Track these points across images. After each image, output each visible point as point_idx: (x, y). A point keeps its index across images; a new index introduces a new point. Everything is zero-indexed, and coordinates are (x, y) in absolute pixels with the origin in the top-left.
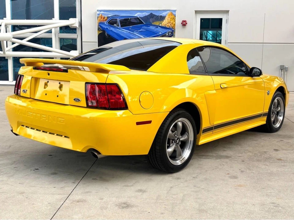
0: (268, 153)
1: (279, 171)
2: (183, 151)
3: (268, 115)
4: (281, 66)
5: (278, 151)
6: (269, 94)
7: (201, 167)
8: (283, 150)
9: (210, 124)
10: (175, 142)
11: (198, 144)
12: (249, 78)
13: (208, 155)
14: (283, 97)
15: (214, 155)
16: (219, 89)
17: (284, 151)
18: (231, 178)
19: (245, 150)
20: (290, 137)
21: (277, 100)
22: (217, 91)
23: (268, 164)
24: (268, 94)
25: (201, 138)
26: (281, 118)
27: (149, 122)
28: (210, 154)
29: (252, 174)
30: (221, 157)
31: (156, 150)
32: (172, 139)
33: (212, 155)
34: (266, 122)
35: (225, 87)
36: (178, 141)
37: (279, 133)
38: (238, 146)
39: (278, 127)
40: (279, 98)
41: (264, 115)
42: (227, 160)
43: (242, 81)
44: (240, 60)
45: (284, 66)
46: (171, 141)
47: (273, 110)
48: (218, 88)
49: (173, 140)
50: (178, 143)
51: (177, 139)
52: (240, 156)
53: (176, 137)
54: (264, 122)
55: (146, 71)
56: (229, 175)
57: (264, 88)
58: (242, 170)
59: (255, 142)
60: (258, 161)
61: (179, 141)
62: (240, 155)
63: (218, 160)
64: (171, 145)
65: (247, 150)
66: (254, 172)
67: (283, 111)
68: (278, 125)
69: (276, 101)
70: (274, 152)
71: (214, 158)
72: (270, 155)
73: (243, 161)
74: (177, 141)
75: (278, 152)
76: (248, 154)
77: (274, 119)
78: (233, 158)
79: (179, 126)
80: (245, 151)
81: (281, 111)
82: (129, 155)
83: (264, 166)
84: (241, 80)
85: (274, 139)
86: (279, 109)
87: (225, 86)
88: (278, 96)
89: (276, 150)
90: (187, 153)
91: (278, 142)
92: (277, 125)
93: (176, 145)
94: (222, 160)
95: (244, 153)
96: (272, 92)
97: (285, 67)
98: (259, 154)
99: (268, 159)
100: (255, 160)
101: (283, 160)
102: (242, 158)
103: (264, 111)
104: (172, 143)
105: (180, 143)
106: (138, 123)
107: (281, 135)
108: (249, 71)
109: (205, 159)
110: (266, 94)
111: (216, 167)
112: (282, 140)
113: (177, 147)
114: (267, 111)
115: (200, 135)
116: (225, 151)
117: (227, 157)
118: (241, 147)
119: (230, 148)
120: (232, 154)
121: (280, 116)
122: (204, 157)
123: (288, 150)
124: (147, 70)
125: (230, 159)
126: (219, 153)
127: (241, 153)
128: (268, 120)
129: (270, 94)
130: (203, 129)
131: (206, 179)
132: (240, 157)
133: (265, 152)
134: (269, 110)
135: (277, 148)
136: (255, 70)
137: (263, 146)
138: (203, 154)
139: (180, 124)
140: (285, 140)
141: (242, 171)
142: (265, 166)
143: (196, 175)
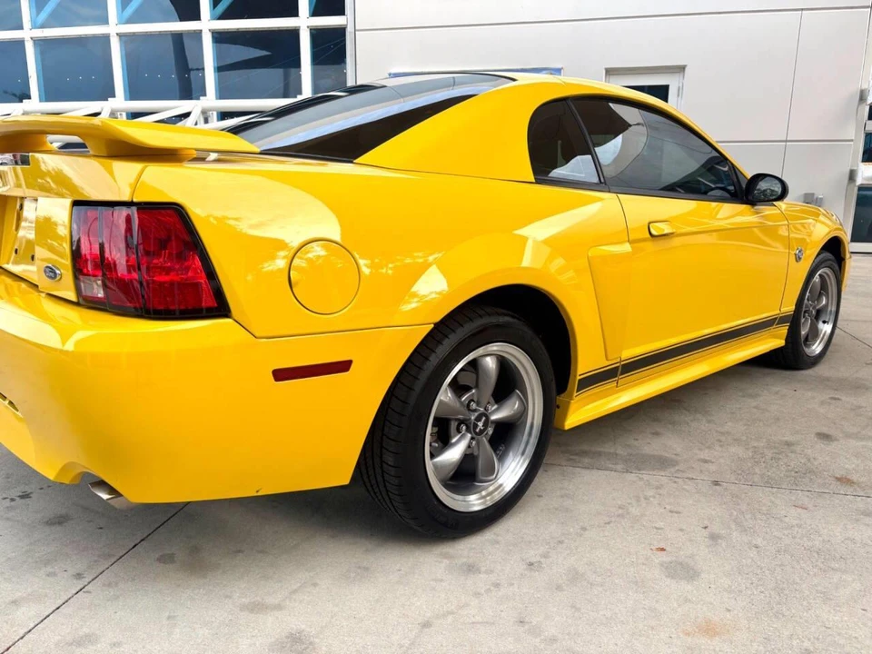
0: (798, 449)
1: (853, 540)
2: (502, 458)
3: (794, 321)
4: (806, 194)
5: (832, 441)
6: (800, 258)
7: (567, 510)
8: (848, 436)
9: (607, 360)
10: (468, 430)
11: (563, 426)
12: (743, 207)
13: (600, 454)
14: (837, 267)
15: (620, 451)
16: (644, 240)
17: (853, 443)
18: (673, 578)
19: (722, 433)
20: (857, 387)
21: (820, 275)
22: (636, 245)
23: (806, 501)
24: (798, 259)
25: (574, 404)
26: (826, 328)
27: (344, 366)
28: (608, 448)
29: (753, 554)
30: (639, 463)
31: (385, 465)
32: (456, 420)
33: (612, 451)
34: (786, 340)
35: (666, 232)
36: (480, 424)
37: (820, 370)
38: (698, 416)
39: (817, 352)
40: (827, 270)
41: (781, 320)
42: (660, 477)
43: (718, 217)
44: (718, 155)
45: (813, 194)
46: (453, 425)
47: (807, 306)
48: (641, 236)
49: (461, 422)
50: (481, 432)
51: (478, 419)
52: (706, 461)
53: (475, 411)
54: (779, 342)
55: (352, 162)
56: (663, 557)
57: (788, 242)
58: (716, 528)
59: (753, 403)
60: (769, 483)
61: (486, 425)
62: (705, 454)
63: (631, 477)
64: (454, 440)
65: (728, 433)
66: (759, 541)
67: (834, 309)
68: (817, 348)
69: (816, 278)
70: (820, 445)
71: (619, 467)
72: (809, 460)
73: (716, 483)
74: (476, 426)
75: (833, 446)
76: (733, 449)
77: (807, 330)
78: (681, 467)
79: (486, 371)
80: (723, 438)
81: (829, 309)
82: (260, 494)
83: (794, 512)
84: (717, 214)
85: (810, 394)
86: (824, 302)
87: (666, 229)
88: (823, 265)
89: (824, 437)
90: (510, 472)
91: (822, 403)
92: (814, 347)
93: (472, 438)
94: (645, 477)
95: (717, 448)
96: (808, 252)
97: (815, 197)
98: (769, 454)
99: (803, 477)
100: (756, 479)
101: (858, 484)
102: (712, 467)
103: (783, 310)
104: (459, 431)
105: (490, 431)
106: (281, 375)
107: (828, 379)
108: (744, 186)
109: (587, 472)
110: (793, 258)
111: (620, 511)
112: (835, 399)
113: (478, 444)
114: (789, 308)
115: (571, 397)
116: (657, 434)
117: (663, 463)
118: (709, 422)
119: (673, 423)
120: (679, 450)
121: (824, 322)
122: (586, 460)
123: (862, 439)
124: (356, 158)
125: (672, 470)
126: (636, 443)
127: (709, 447)
128: (793, 336)
129: (802, 257)
130: (579, 378)
131: (575, 577)
132: (706, 465)
133: (788, 444)
134: (796, 305)
135: (825, 430)
136: (763, 185)
137: (778, 419)
138: (585, 447)
139: (490, 363)
140: (843, 398)
141: (714, 537)
142: (799, 510)
143: (542, 550)
